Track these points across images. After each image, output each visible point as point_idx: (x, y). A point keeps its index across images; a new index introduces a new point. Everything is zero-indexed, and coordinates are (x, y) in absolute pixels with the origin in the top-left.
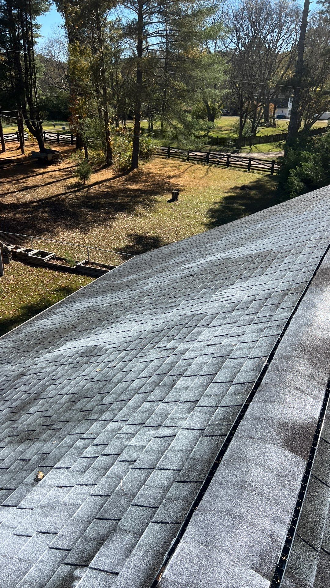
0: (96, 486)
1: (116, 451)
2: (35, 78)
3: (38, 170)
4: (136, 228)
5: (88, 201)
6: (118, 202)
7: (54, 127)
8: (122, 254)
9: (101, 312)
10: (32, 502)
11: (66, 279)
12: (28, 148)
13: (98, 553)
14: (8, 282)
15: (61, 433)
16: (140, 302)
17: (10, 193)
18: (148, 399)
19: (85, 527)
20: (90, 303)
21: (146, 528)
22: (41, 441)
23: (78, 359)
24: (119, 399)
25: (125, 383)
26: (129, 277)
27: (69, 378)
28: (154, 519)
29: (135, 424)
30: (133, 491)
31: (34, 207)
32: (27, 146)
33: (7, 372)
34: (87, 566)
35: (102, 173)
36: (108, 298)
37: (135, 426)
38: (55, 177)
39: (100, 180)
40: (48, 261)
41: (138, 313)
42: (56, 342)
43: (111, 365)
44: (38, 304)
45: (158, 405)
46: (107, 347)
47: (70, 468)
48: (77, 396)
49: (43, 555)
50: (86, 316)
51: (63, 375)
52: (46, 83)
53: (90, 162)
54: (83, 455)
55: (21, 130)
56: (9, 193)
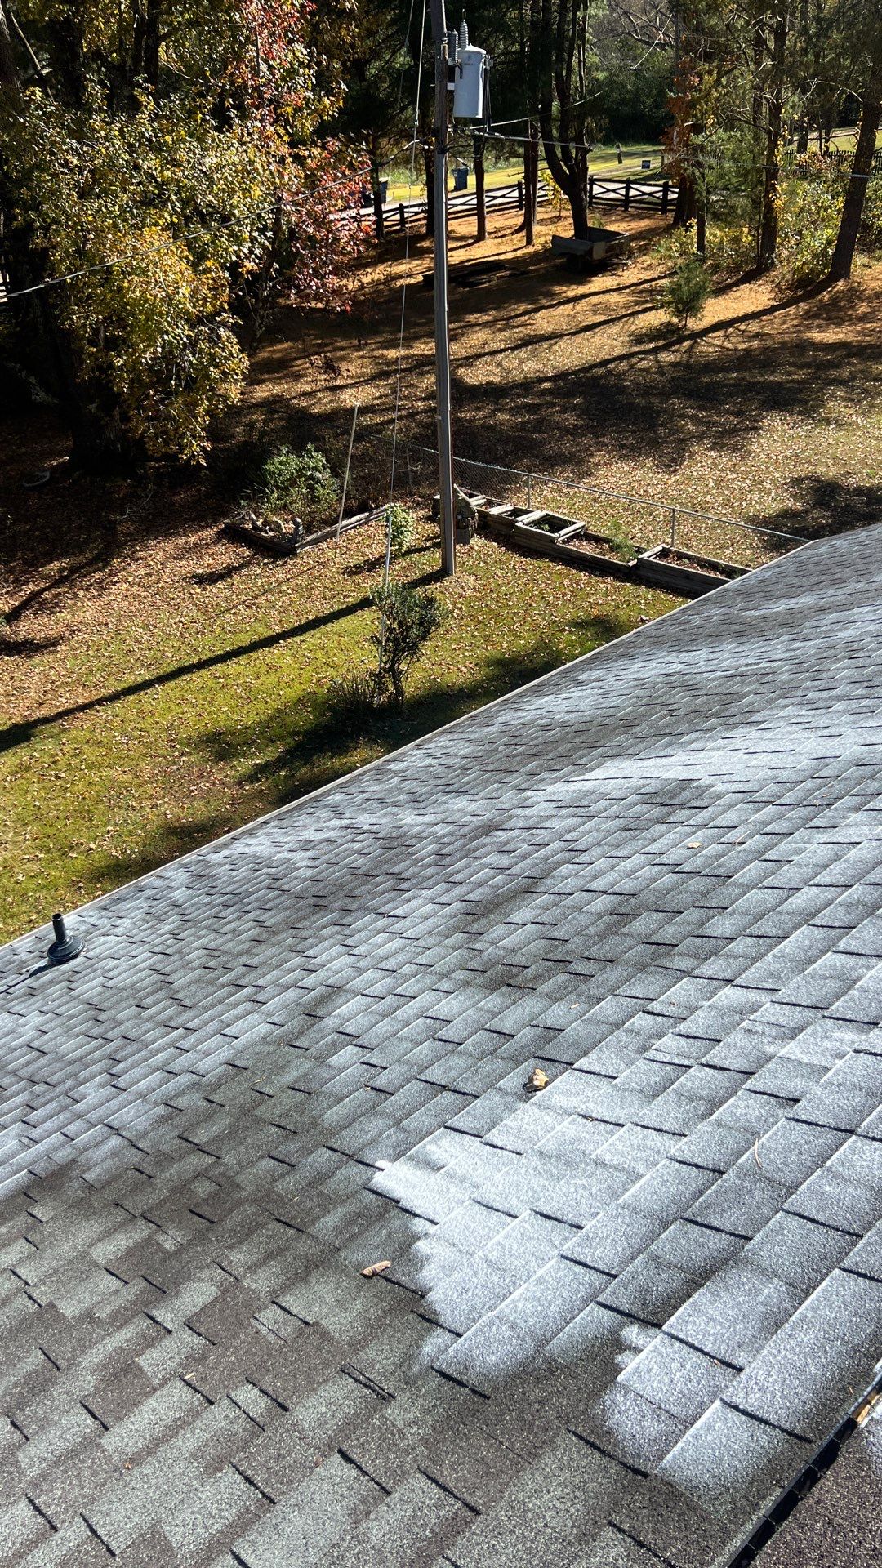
0: (685, 1140)
1: (742, 1064)
2: (584, 17)
3: (564, 288)
4: (819, 460)
5: (690, 379)
6: (773, 382)
7: (620, 162)
8: (770, 534)
9: (704, 692)
10: (518, 1137)
11: (605, 595)
12: (543, 228)
13: (688, 1303)
14: (461, 592)
15: (592, 988)
16: (824, 675)
17: (487, 354)
18: (841, 945)
19: (652, 1232)
20: (674, 666)
21: (823, 1280)
22: (539, 996)
23: (638, 808)
24: (753, 930)
25: (770, 891)
26: (793, 601)
27: (612, 853)
28: (848, 1262)
29: (799, 1005)
30: (788, 1177)
31: (544, 392)
32: (542, 222)
33: (458, 815)
34: (659, 1326)
35: (738, 294)
36: (727, 655)
37: (798, 1009)
38: (607, 309)
39: (731, 315)
40: (564, 542)
41: (817, 706)
42: (581, 758)
43: (731, 836)
44: (528, 655)
45: (870, 968)
46: (720, 787)
47: (615, 1078)
48: (633, 901)
49: (546, 1267)
50: (663, 699)
51: (597, 844)
52: (612, 31)
53: (709, 262)
54: (650, 1054)
55: (531, 176)
56: (484, 355)
